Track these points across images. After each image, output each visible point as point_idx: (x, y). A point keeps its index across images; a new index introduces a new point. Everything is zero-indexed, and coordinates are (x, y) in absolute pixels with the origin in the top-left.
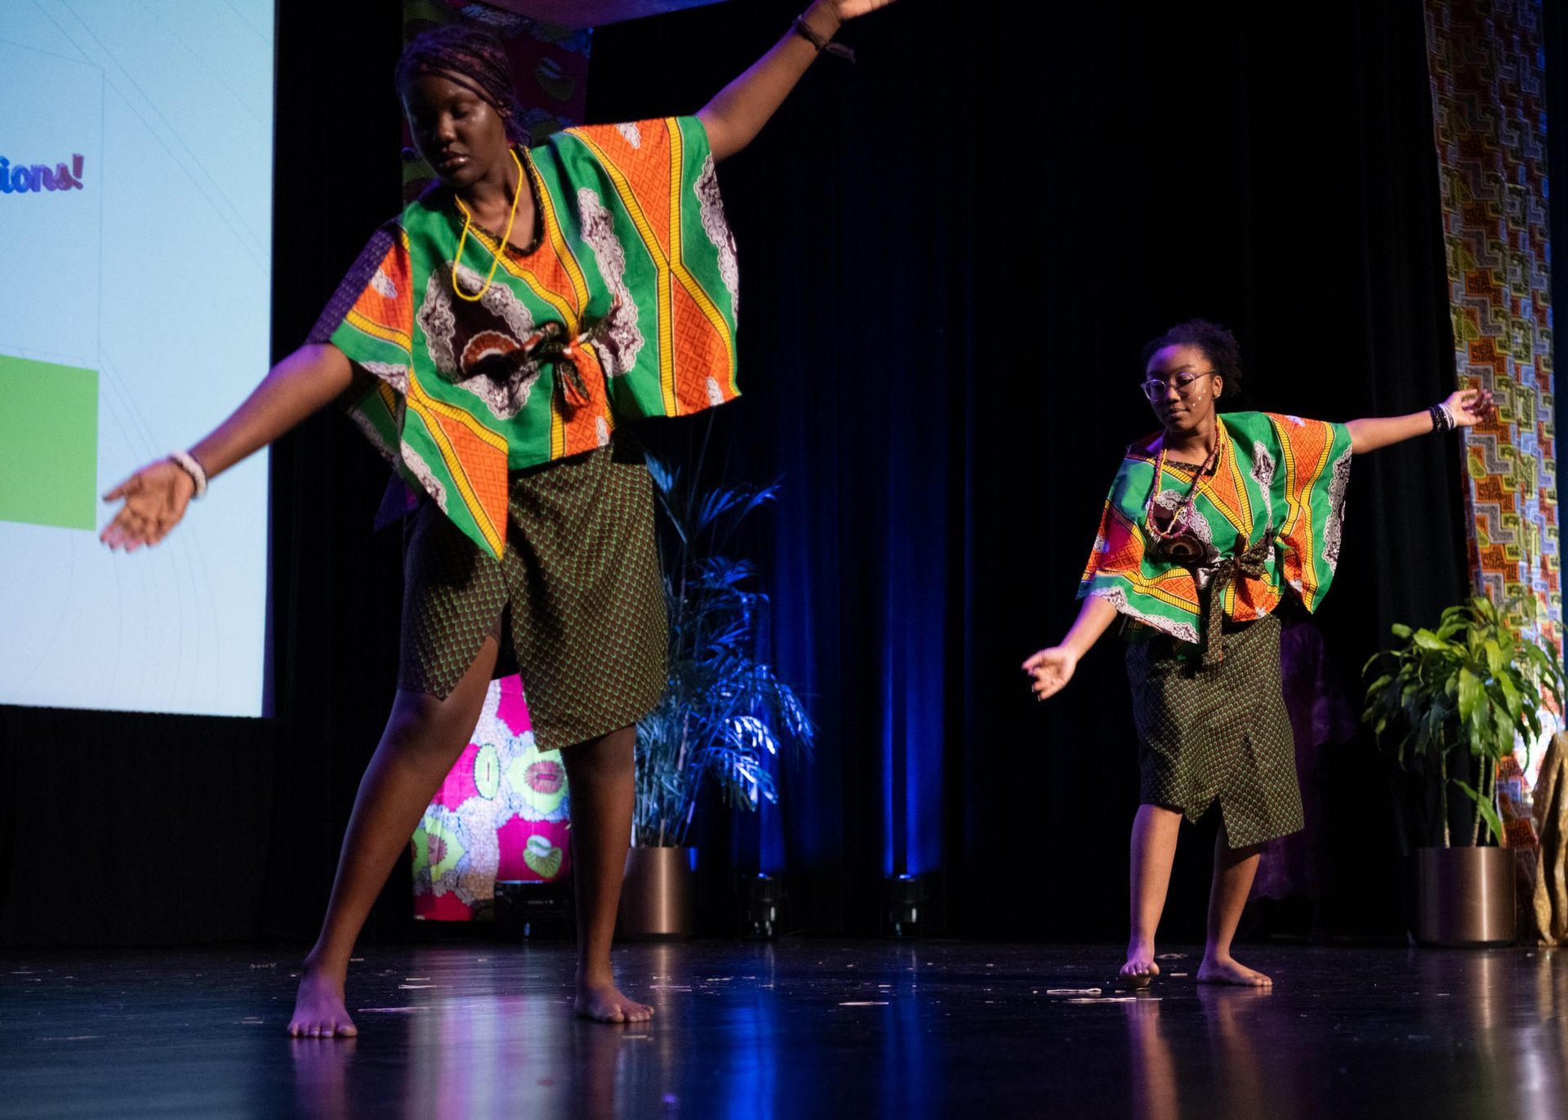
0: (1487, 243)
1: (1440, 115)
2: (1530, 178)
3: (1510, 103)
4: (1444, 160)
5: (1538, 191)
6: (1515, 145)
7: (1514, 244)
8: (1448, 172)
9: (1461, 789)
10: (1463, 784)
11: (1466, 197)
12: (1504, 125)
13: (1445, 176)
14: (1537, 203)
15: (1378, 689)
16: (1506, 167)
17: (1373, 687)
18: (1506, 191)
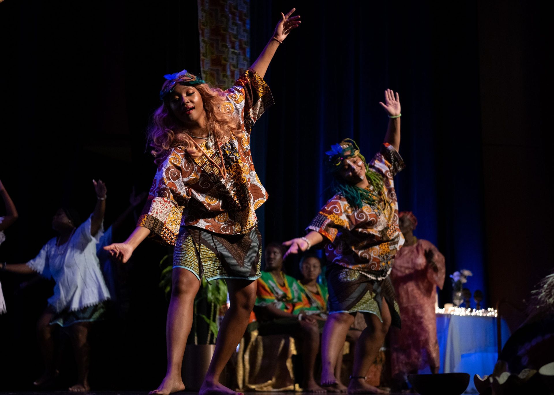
0: (221, 74)
1: (202, 16)
2: (241, 48)
3: (233, 14)
4: (203, 36)
5: (244, 54)
6: (235, 32)
7: (233, 76)
8: (204, 41)
9: (203, 318)
10: (204, 317)
11: (212, 53)
12: (230, 22)
13: (203, 43)
14: (244, 59)
15: (167, 272)
16: (231, 42)
17: (165, 271)
18: (230, 52)
